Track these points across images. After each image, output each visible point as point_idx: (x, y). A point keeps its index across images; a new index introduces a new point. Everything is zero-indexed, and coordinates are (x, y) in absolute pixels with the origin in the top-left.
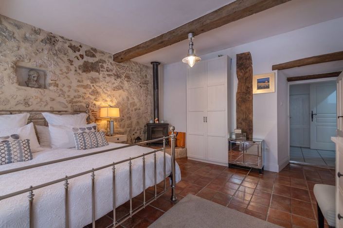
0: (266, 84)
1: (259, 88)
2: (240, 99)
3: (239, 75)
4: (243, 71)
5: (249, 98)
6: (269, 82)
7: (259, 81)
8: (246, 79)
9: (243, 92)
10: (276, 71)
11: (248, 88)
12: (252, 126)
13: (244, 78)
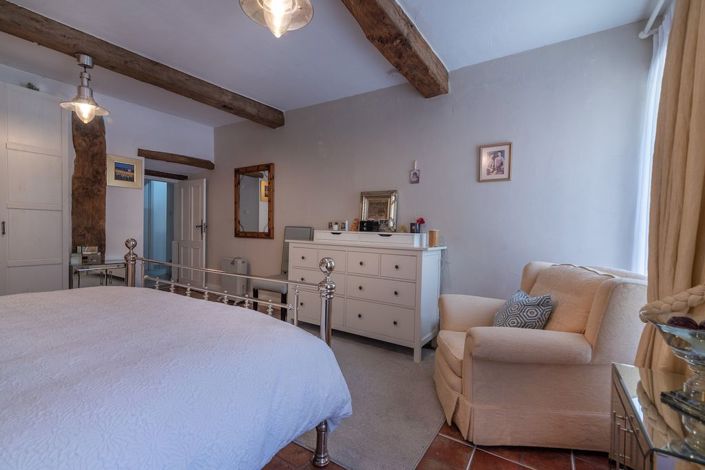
0: (129, 173)
1: (118, 177)
2: (80, 190)
3: (80, 145)
4: (87, 140)
5: (99, 191)
6: (133, 171)
7: (118, 166)
8: (93, 156)
9: (88, 179)
10: (143, 159)
11: (98, 172)
12: (105, 240)
13: (90, 153)
